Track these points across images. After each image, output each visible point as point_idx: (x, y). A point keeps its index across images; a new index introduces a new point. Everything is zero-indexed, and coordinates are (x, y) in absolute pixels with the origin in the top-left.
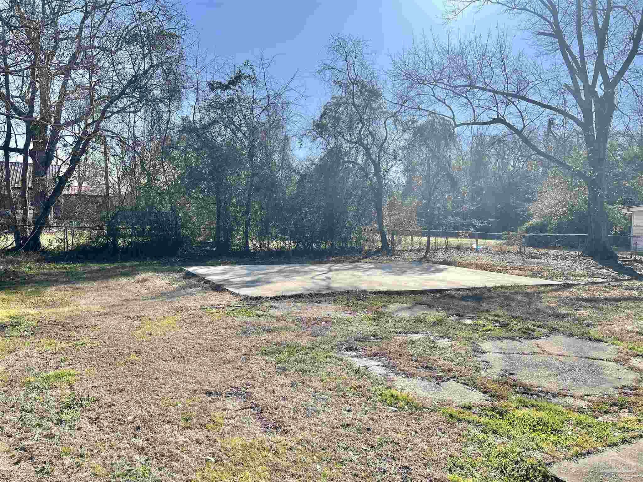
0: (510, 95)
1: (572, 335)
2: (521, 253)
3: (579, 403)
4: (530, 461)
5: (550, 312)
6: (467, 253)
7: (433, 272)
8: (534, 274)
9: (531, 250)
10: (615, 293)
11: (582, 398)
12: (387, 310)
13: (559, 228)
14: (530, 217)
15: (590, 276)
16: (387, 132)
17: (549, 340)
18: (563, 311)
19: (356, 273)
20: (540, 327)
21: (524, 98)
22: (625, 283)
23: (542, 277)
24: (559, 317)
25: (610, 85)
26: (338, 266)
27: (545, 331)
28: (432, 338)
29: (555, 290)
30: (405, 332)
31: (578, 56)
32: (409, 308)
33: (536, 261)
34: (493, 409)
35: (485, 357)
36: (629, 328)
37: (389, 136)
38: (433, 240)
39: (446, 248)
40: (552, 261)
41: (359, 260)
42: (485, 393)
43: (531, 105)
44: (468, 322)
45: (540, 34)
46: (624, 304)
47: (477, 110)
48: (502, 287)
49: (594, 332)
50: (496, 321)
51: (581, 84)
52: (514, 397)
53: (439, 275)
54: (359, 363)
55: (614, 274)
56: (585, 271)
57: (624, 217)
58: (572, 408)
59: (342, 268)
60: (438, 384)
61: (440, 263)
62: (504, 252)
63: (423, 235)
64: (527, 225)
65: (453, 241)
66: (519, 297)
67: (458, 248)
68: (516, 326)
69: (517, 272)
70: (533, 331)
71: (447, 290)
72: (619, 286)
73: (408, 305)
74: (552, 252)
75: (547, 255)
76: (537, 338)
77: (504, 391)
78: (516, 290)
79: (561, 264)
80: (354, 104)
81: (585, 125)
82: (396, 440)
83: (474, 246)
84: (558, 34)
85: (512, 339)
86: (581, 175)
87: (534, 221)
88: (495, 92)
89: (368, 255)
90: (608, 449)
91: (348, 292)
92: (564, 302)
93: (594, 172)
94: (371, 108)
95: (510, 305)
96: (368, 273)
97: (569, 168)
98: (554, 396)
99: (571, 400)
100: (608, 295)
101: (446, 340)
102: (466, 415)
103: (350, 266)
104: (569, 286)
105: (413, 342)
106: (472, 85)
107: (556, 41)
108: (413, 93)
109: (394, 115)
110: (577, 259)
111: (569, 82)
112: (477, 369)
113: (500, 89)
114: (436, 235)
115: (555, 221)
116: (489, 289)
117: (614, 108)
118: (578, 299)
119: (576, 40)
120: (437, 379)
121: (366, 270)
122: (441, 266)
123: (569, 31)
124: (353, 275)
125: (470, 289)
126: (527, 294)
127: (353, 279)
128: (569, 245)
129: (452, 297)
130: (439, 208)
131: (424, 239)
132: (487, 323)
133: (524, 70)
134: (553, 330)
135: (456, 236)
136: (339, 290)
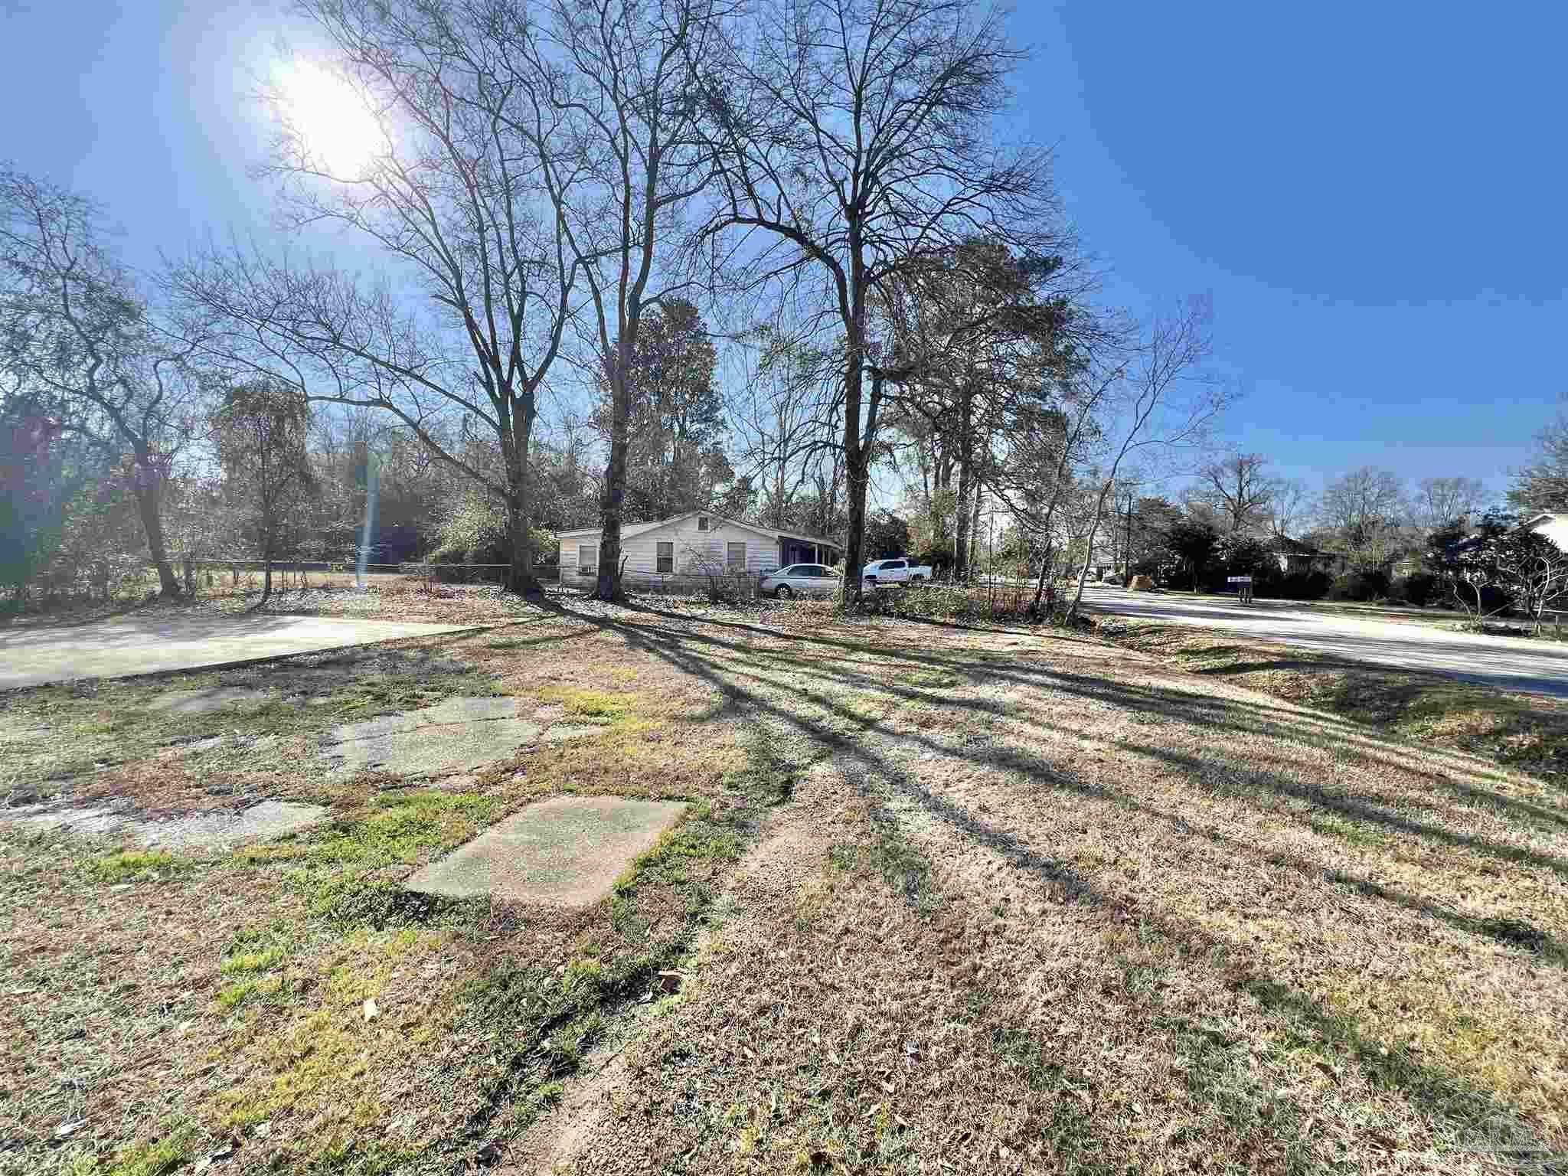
0: (400, 370)
1: (473, 694)
2: (427, 591)
3: (466, 780)
4: (376, 884)
5: (451, 667)
6: (340, 596)
7: (270, 629)
8: (440, 618)
9: (442, 587)
10: (534, 635)
11: (470, 773)
12: (151, 707)
13: (478, 557)
14: (439, 542)
15: (511, 616)
16: (161, 386)
17: (444, 706)
18: (468, 665)
19: (80, 645)
20: (433, 690)
21: (419, 378)
22: (549, 621)
23: (451, 622)
24: (462, 672)
25: (529, 386)
26: (32, 634)
27: (438, 694)
28: (243, 739)
29: (464, 638)
30: (182, 741)
31: (489, 341)
32: (207, 696)
33: (447, 600)
34: (334, 827)
35: (337, 751)
36: (541, 674)
37: (166, 394)
38: (276, 576)
39: (304, 589)
40: (467, 600)
41: (100, 620)
42: (325, 805)
43: (429, 389)
44: (321, 701)
45: (436, 296)
46: (542, 646)
47: (344, 382)
48: (387, 642)
49: (500, 685)
50: (368, 692)
51: (494, 377)
52: (372, 799)
53: (279, 634)
54: (47, 823)
55: (539, 611)
56: (507, 610)
57: (553, 544)
58: (453, 791)
59: (45, 638)
60: (238, 813)
61: (290, 613)
62: (400, 591)
63: (257, 567)
64: (437, 552)
65: (317, 577)
66: (411, 654)
67: (326, 588)
68: (397, 694)
69: (416, 618)
70: (421, 697)
71: (292, 656)
72: (542, 625)
73: (206, 691)
74: (469, 588)
75: (462, 592)
76: (426, 706)
77: (357, 794)
78: (411, 643)
79: (479, 602)
80: (68, 316)
81: (502, 429)
82: (114, 945)
83: (354, 584)
84: (463, 305)
85: (389, 714)
86: (500, 491)
87: (444, 549)
88: (375, 360)
89: (126, 607)
90: (489, 829)
91: (48, 685)
92: (473, 653)
93: (513, 488)
94: (118, 334)
95: (395, 667)
96: (112, 643)
97: (483, 480)
98: (433, 780)
99: (455, 780)
100: (526, 638)
101: (272, 737)
102: (286, 848)
103: (68, 632)
104: (483, 630)
105: (196, 754)
106: (336, 340)
107: (460, 312)
108: (217, 328)
109: (178, 358)
110: (499, 596)
111: (481, 371)
112: (320, 772)
113: (382, 358)
114: (284, 568)
115: (472, 549)
116: (366, 648)
117: (533, 414)
118: (490, 646)
119: (486, 319)
120: (236, 807)
121: (108, 638)
122: (289, 618)
123: (477, 304)
124: (72, 650)
125: (334, 651)
126: (424, 649)
127: (71, 658)
128: (490, 577)
129: (299, 666)
130: (286, 526)
131: (260, 577)
132: (350, 697)
133: (418, 339)
134: (451, 691)
135: (322, 568)
136: (21, 685)
